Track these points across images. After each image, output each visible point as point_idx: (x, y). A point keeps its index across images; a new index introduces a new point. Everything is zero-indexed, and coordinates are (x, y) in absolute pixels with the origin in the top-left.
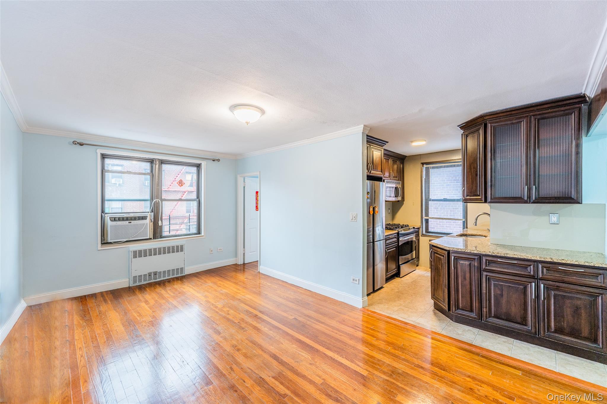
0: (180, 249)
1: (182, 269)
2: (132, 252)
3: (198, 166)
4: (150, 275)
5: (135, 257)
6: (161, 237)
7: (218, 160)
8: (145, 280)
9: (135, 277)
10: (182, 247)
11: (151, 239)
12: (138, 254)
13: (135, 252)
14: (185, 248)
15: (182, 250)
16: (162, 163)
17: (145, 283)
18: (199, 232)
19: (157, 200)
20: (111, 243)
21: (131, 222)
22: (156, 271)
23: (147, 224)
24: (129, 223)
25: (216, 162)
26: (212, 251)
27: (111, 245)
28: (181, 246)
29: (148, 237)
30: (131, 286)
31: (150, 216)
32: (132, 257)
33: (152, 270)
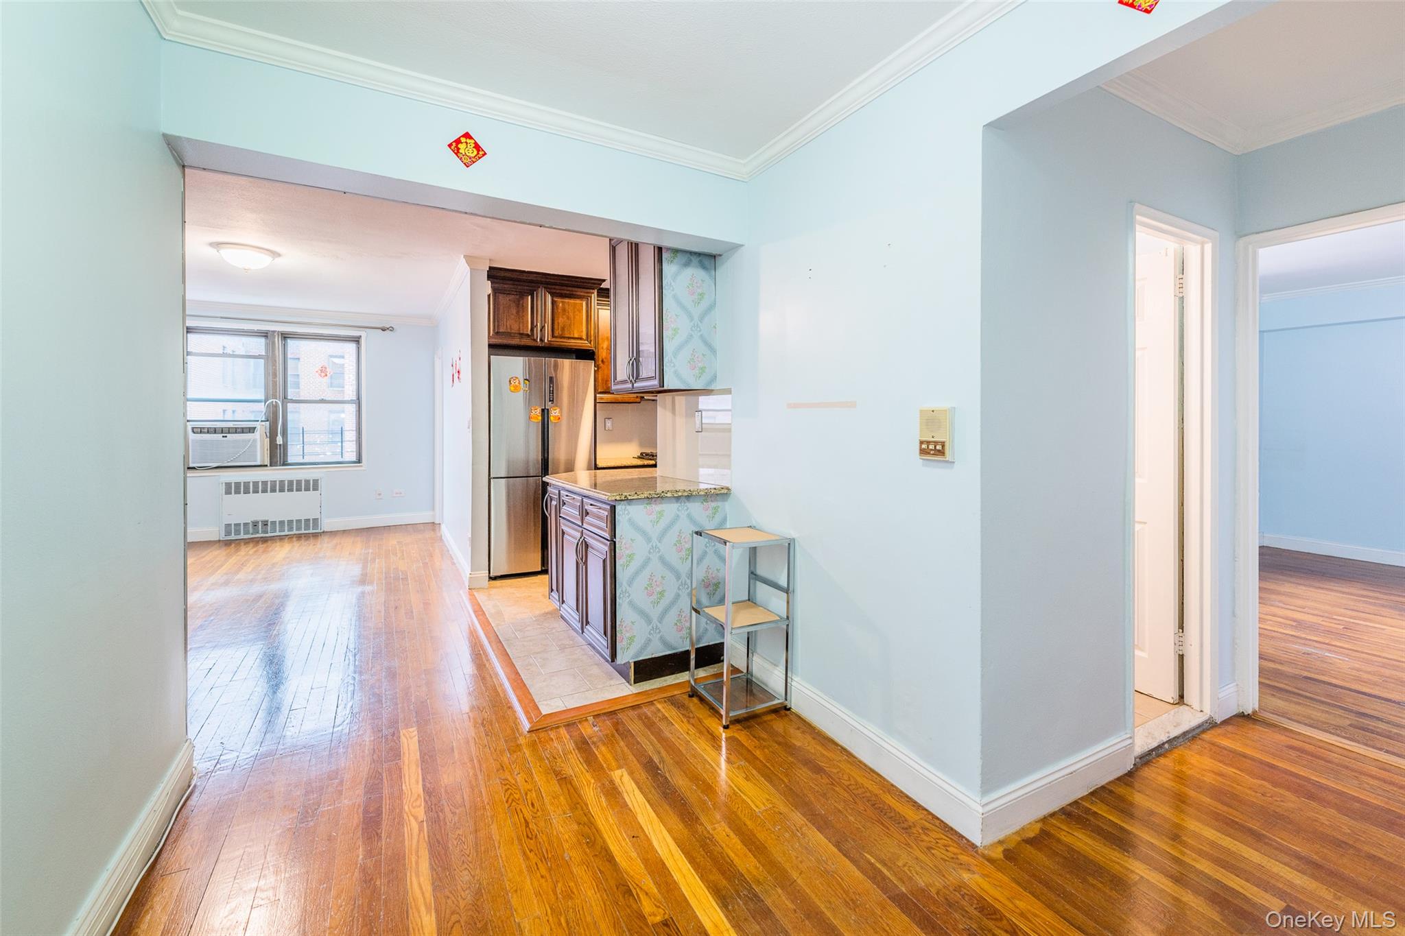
0: (314, 485)
1: (315, 520)
2: (224, 484)
3: (357, 340)
4: (255, 524)
5: (228, 492)
6: (284, 464)
7: (391, 329)
8: (246, 532)
9: (228, 526)
10: (316, 482)
11: (266, 466)
12: (233, 489)
13: (228, 485)
14: (322, 484)
15: (316, 488)
16: (285, 337)
17: (246, 537)
18: (359, 461)
19: (274, 400)
20: (194, 468)
21: (226, 437)
22: (267, 519)
23: (255, 441)
24: (223, 437)
25: (388, 332)
26: (380, 494)
27: (195, 471)
28: (313, 480)
29: (259, 463)
30: (221, 539)
31: (262, 428)
32: (224, 493)
33: (260, 518)
